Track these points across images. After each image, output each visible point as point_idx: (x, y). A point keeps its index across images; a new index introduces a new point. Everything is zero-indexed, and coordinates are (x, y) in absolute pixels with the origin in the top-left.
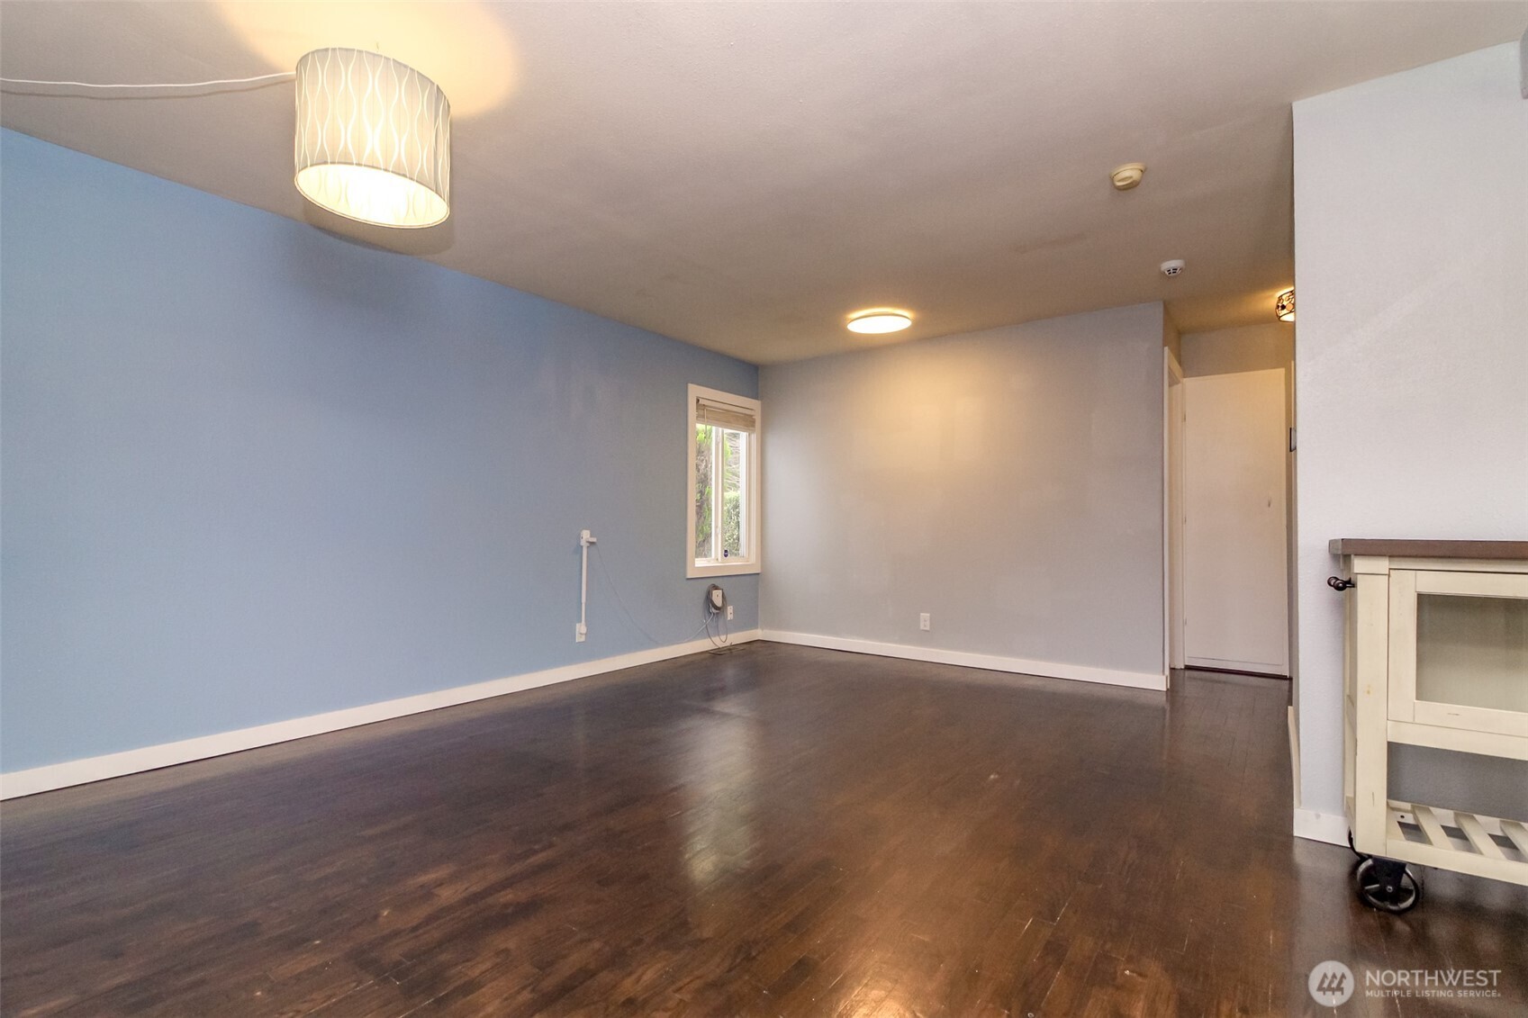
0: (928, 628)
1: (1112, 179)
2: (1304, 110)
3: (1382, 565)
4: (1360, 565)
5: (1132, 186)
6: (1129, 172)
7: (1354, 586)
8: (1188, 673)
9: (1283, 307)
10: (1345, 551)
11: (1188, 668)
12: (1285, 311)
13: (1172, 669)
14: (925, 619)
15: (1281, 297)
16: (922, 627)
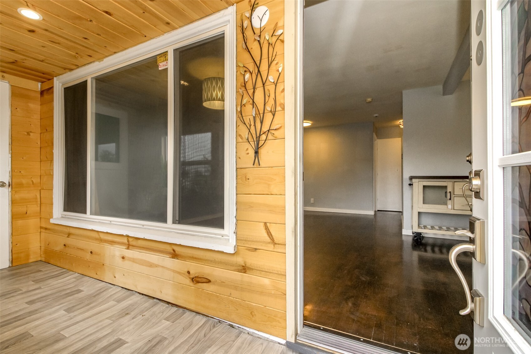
0: (313, 202)
1: (366, 100)
2: (405, 92)
3: (417, 180)
4: (414, 180)
5: (370, 102)
6: (369, 100)
7: (412, 185)
8: (378, 212)
9: (401, 124)
10: (411, 178)
11: (378, 211)
12: (401, 125)
13: (375, 211)
14: (312, 200)
15: (400, 122)
16: (311, 202)
